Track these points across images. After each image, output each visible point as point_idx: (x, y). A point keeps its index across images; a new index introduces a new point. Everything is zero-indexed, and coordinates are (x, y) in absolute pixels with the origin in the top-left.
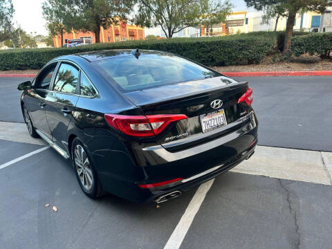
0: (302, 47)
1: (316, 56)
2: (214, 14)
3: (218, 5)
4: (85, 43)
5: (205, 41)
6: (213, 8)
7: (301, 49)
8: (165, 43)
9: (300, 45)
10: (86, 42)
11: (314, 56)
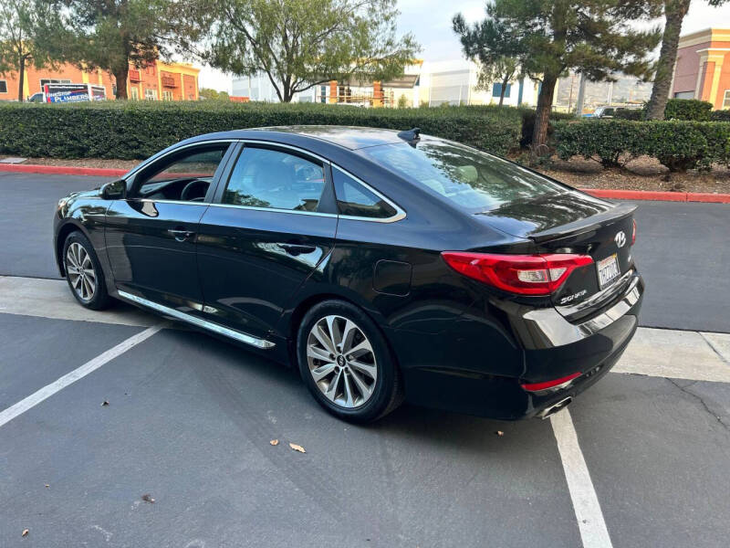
0: (574, 143)
1: (595, 160)
2: (379, 61)
3: (390, 43)
4: (90, 97)
5: (389, 116)
6: (380, 48)
7: (572, 147)
8: (301, 114)
9: (570, 139)
10: (94, 93)
11: (591, 161)
